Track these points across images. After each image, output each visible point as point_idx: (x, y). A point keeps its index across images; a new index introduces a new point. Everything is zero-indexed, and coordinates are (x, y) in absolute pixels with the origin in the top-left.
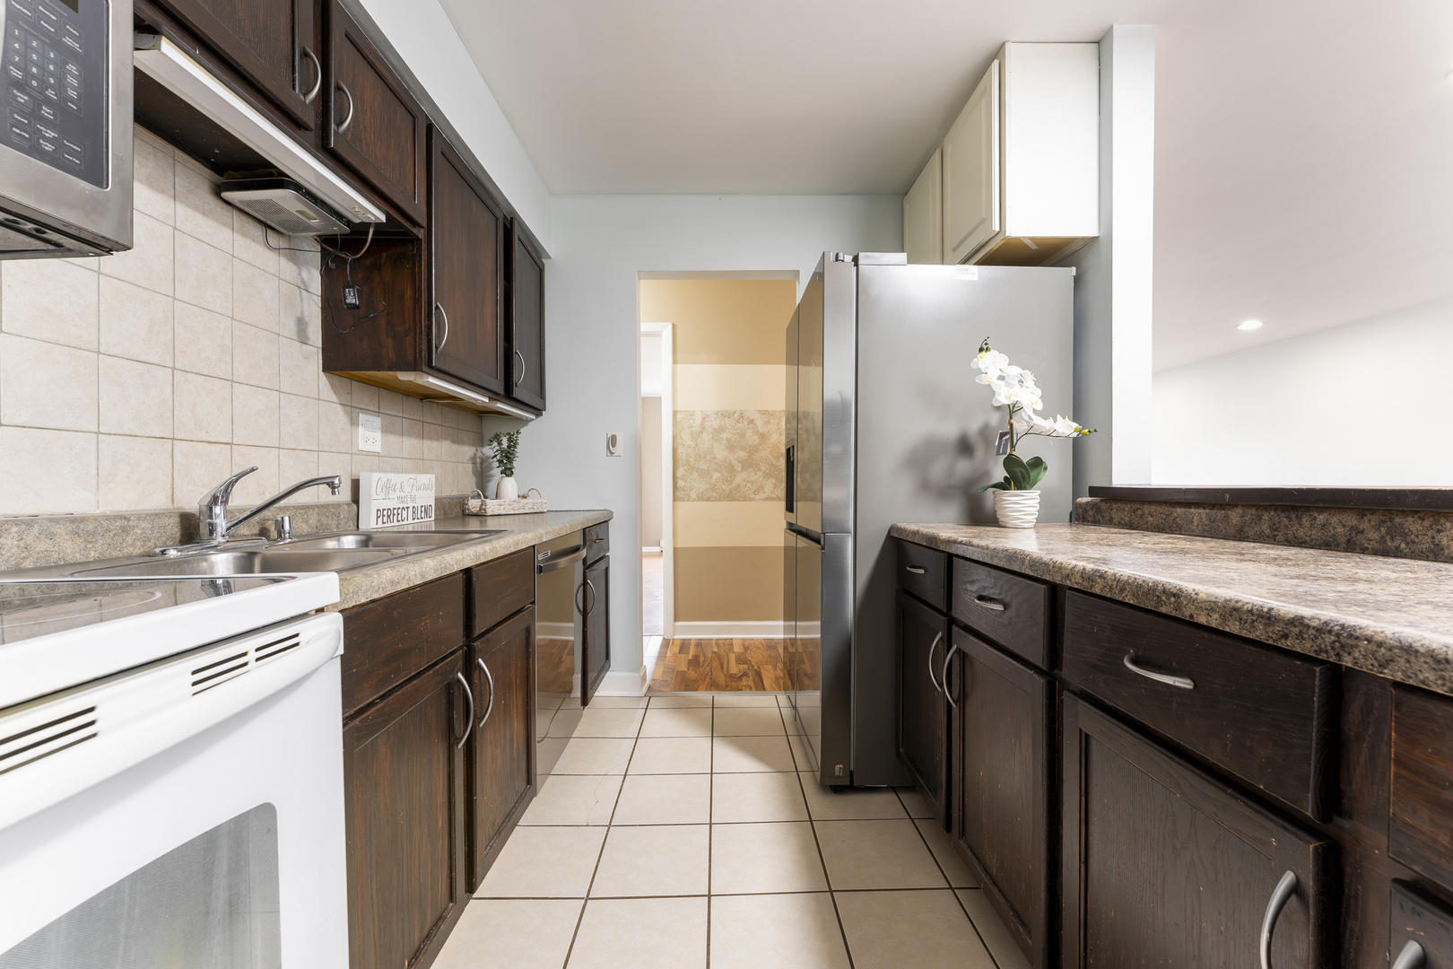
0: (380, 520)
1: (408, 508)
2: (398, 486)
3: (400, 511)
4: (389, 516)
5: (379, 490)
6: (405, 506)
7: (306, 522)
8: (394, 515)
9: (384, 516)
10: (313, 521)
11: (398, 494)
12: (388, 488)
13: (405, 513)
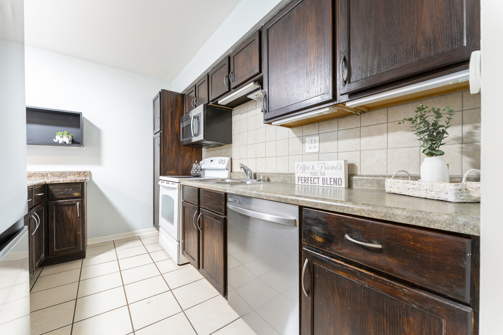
0: (300, 181)
1: (318, 178)
2: (311, 167)
3: (312, 179)
4: (304, 180)
5: (299, 169)
6: (316, 177)
7: (280, 178)
8: (308, 180)
9: (302, 180)
10: (282, 178)
11: (310, 170)
12: (304, 168)
13: (316, 181)
